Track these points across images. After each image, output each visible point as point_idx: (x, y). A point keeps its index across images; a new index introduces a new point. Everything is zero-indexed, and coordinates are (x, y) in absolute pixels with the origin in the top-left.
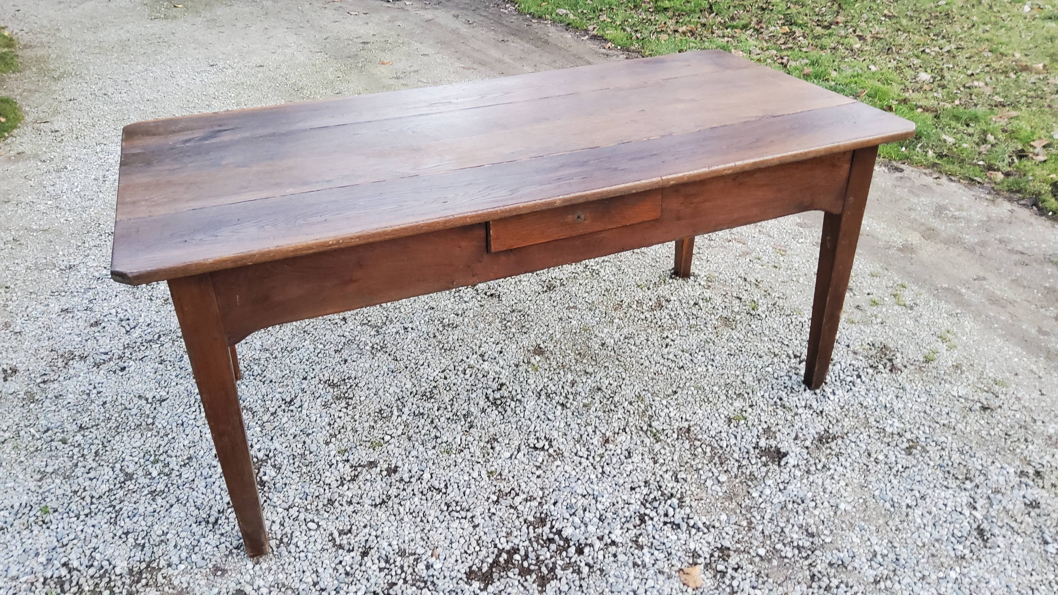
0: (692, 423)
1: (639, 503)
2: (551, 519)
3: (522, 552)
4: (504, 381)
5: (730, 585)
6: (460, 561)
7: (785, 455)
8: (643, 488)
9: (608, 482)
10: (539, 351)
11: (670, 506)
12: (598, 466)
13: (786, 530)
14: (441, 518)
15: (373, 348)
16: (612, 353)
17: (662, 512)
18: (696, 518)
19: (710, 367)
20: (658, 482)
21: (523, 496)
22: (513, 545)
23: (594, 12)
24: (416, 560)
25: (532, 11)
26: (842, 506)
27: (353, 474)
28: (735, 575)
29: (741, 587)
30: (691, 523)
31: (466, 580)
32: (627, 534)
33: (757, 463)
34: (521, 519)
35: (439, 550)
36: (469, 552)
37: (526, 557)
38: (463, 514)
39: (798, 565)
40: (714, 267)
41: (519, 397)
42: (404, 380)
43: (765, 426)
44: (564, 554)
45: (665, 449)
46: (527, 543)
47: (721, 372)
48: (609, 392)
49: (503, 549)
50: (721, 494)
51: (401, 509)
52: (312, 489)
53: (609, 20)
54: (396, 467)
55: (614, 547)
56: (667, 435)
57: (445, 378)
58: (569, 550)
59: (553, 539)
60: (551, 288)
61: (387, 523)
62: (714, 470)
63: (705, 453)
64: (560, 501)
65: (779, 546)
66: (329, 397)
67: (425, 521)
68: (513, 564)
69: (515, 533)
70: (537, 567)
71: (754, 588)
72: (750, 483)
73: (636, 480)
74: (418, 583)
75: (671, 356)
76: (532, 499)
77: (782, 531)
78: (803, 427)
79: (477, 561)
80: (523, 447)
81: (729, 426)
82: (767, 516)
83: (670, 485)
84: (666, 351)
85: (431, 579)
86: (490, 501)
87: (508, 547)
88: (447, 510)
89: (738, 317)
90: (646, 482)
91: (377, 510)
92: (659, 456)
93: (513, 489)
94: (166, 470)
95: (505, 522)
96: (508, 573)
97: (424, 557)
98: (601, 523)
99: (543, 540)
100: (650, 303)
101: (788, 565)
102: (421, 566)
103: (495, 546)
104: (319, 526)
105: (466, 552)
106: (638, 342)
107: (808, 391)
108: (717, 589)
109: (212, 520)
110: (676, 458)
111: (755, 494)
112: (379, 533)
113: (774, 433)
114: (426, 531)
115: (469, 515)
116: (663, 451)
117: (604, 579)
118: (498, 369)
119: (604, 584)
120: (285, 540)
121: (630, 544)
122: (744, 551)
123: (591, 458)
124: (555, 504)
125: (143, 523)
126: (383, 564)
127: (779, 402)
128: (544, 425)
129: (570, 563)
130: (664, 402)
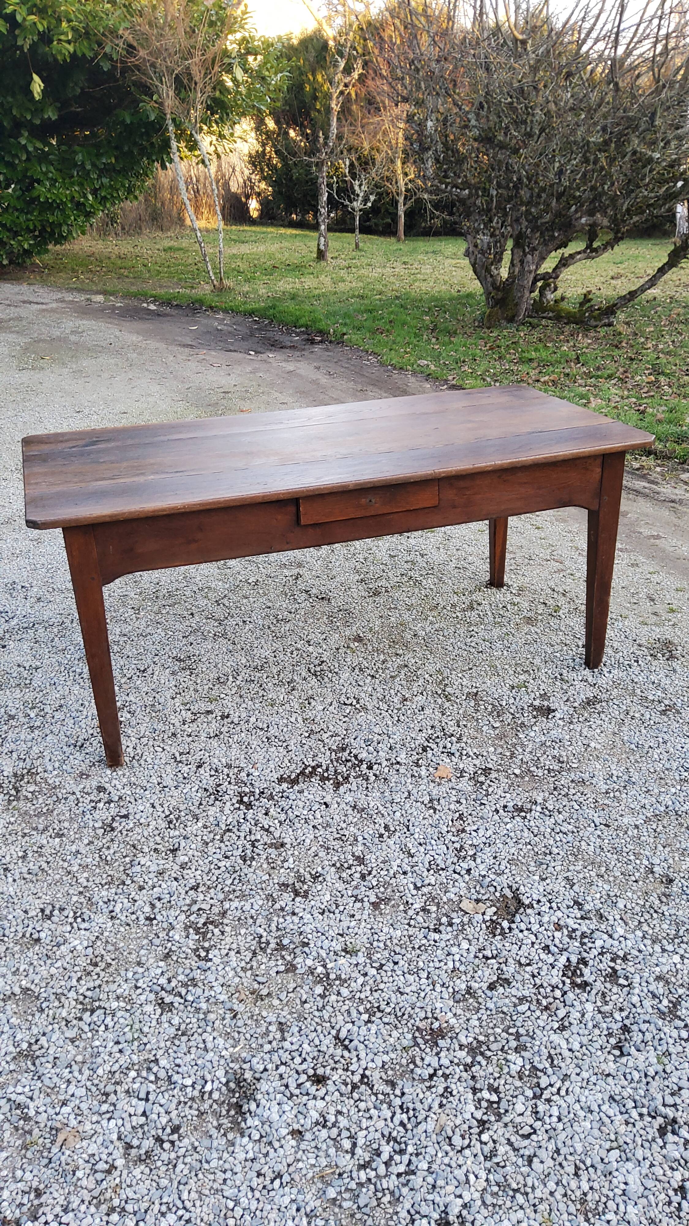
0: (480, 690)
1: (424, 739)
2: (350, 748)
3: (324, 768)
4: (325, 659)
5: (487, 790)
6: (274, 771)
7: (554, 711)
8: (429, 730)
9: (400, 726)
10: (359, 639)
11: (449, 742)
12: (395, 716)
13: (541, 759)
14: (262, 746)
15: (215, 635)
16: (422, 641)
17: (441, 746)
18: (469, 749)
19: (505, 652)
20: (443, 727)
21: (330, 734)
22: (317, 762)
23: (457, 363)
24: (239, 770)
25: (393, 362)
26: (593, 745)
27: (193, 718)
28: (492, 784)
30: (464, 752)
31: (277, 782)
32: (410, 758)
33: (529, 716)
34: (326, 748)
35: (258, 765)
36: (282, 766)
37: (327, 770)
38: (280, 744)
39: (545, 781)
40: (527, 580)
41: (336, 670)
42: (240, 657)
43: (543, 692)
44: (357, 769)
45: (453, 706)
46: (329, 762)
47: (515, 655)
48: (414, 668)
49: (309, 765)
50: (493, 735)
51: (230, 740)
52: (160, 726)
53: (470, 371)
54: (228, 715)
55: (398, 766)
56: (457, 697)
57: (275, 657)
58: (362, 766)
59: (350, 760)
60: (376, 593)
61: (219, 749)
62: (491, 720)
63: (486, 709)
64: (360, 737)
65: (533, 769)
66: (176, 668)
67: (249, 748)
68: (316, 774)
69: (320, 756)
70: (334, 776)
72: (519, 729)
74: (240, 784)
75: (473, 644)
76: (337, 735)
77: (538, 759)
78: (576, 694)
79: (287, 772)
80: (334, 702)
81: (511, 691)
83: (452, 729)
85: (249, 781)
86: (303, 736)
87: (313, 764)
88: (268, 741)
89: (540, 617)
90: (432, 727)
91: (211, 740)
92: (447, 710)
93: (322, 729)
94: (42, 713)
95: (313, 749)
96: (311, 779)
97: (246, 769)
98: (390, 751)
99: (342, 760)
100: (463, 606)
101: (537, 780)
102: (243, 774)
103: (303, 763)
104: (164, 750)
105: (279, 766)
106: (446, 634)
107: (588, 669)
109: (79, 744)
110: (461, 712)
111: (522, 736)
112: (211, 754)
113: (549, 696)
114: (249, 754)
115: (285, 744)
116: (451, 708)
117: (386, 784)
118: (321, 651)
119: (386, 787)
120: (137, 758)
121: (411, 764)
122: (503, 770)
123: (390, 711)
124: (355, 739)
125: (24, 746)
126: (213, 773)
127: (559, 677)
128: (355, 689)
129: (361, 774)
130: (460, 675)
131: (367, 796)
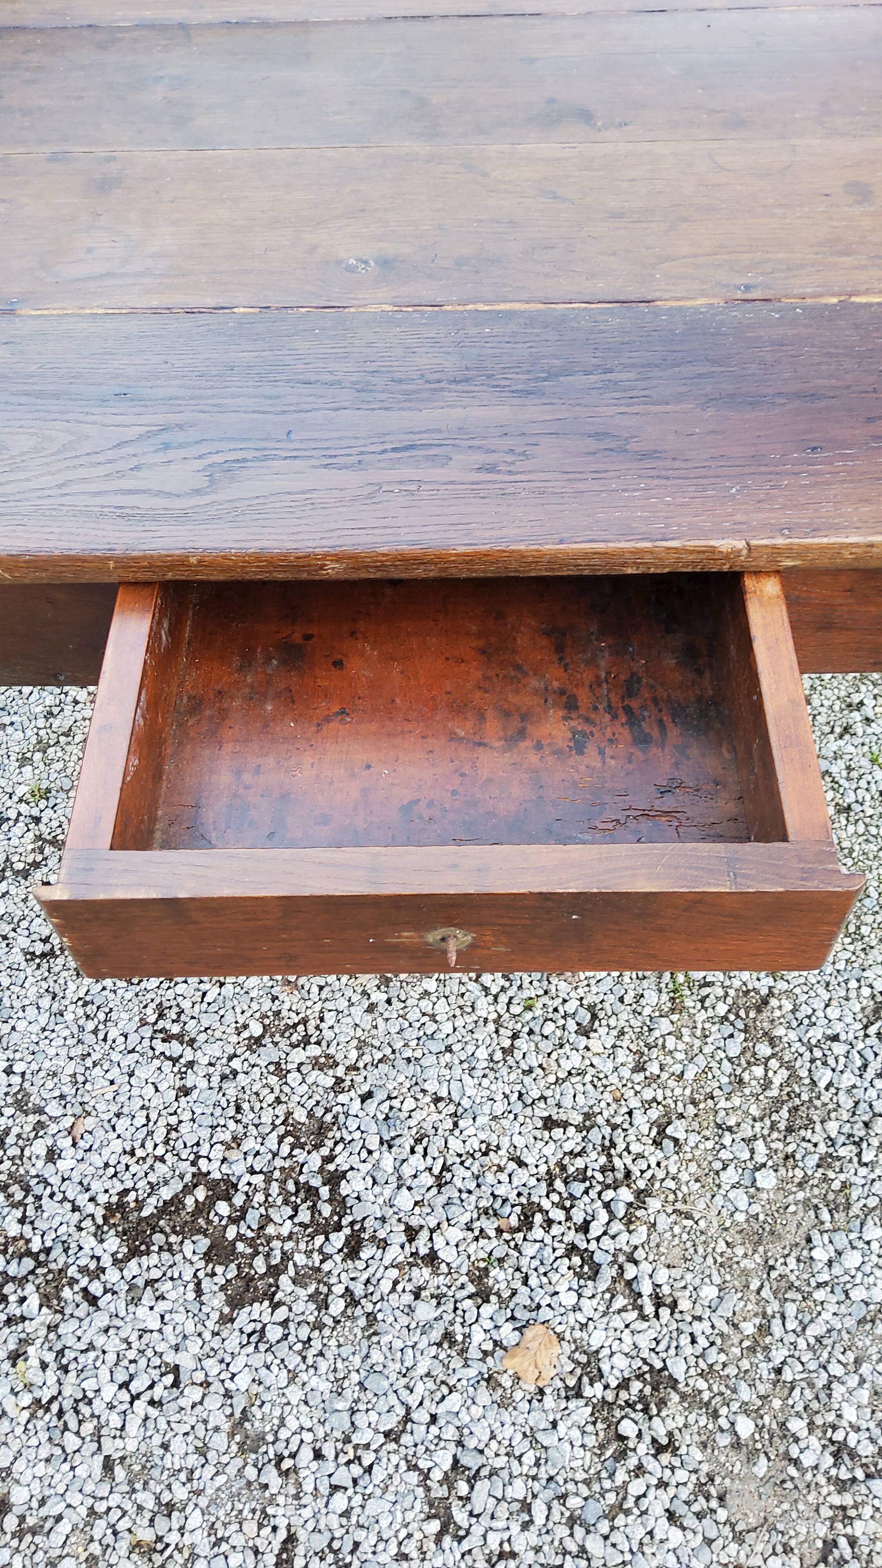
1: (543, 1169)
2: (338, 1135)
3: (239, 1200)
5: (624, 1488)
6: (111, 1171)
8: (571, 1130)
11: (607, 1205)
12: (506, 1033)
13: (838, 1390)
14: (133, 1039)
17: (578, 1216)
18: (645, 1267)
20: (614, 1127)
21: (314, 1051)
22: (230, 1172)
24: (40, 1125)
27: (30, 860)
28: (651, 1464)
29: (644, 1504)
30: (630, 1271)
31: (100, 1221)
32: (474, 1246)
34: (281, 1110)
35: (89, 1123)
36: (140, 1153)
37: (242, 1214)
38: (177, 1048)
39: (811, 1498)
44: (319, 1240)
45: (679, 1037)
46: (258, 1180)
49: (209, 1173)
55: (426, 1272)
56: (702, 1001)
58: (333, 1236)
59: (317, 1189)
61: (31, 1012)
62: (760, 1145)
63: (767, 1084)
64: (380, 1095)
65: (797, 1426)
67: (101, 1036)
68: (209, 1222)
69: (250, 1144)
70: (249, 1251)
71: (671, 1516)
72: (825, 1216)
73: (567, 1102)
74: (14, 1189)
75: (838, 768)
76: (329, 1063)
77: (828, 1387)
79: (141, 1184)
81: (866, 1027)
83: (635, 1148)
84: (833, 745)
85: (38, 1190)
86: (246, 1034)
87: (217, 1175)
88: (156, 1023)
90: (587, 1116)
91: (29, 971)
92: (655, 1053)
93: (305, 1021)
95: (246, 1106)
96: (187, 1241)
97: (53, 1128)
98: (434, 1191)
99: (297, 1183)
101: (789, 1485)
102: (39, 1148)
103: (196, 1160)
105: (132, 1153)
108: (587, 1482)
110: (691, 1073)
111: (820, 1255)
114: (89, 1062)
116: (671, 1042)
117: (365, 1343)
119: (357, 1361)
121: (464, 1279)
122: (707, 1404)
123: (503, 999)
124: (367, 1097)
129: (319, 1270)
131: (293, 1377)
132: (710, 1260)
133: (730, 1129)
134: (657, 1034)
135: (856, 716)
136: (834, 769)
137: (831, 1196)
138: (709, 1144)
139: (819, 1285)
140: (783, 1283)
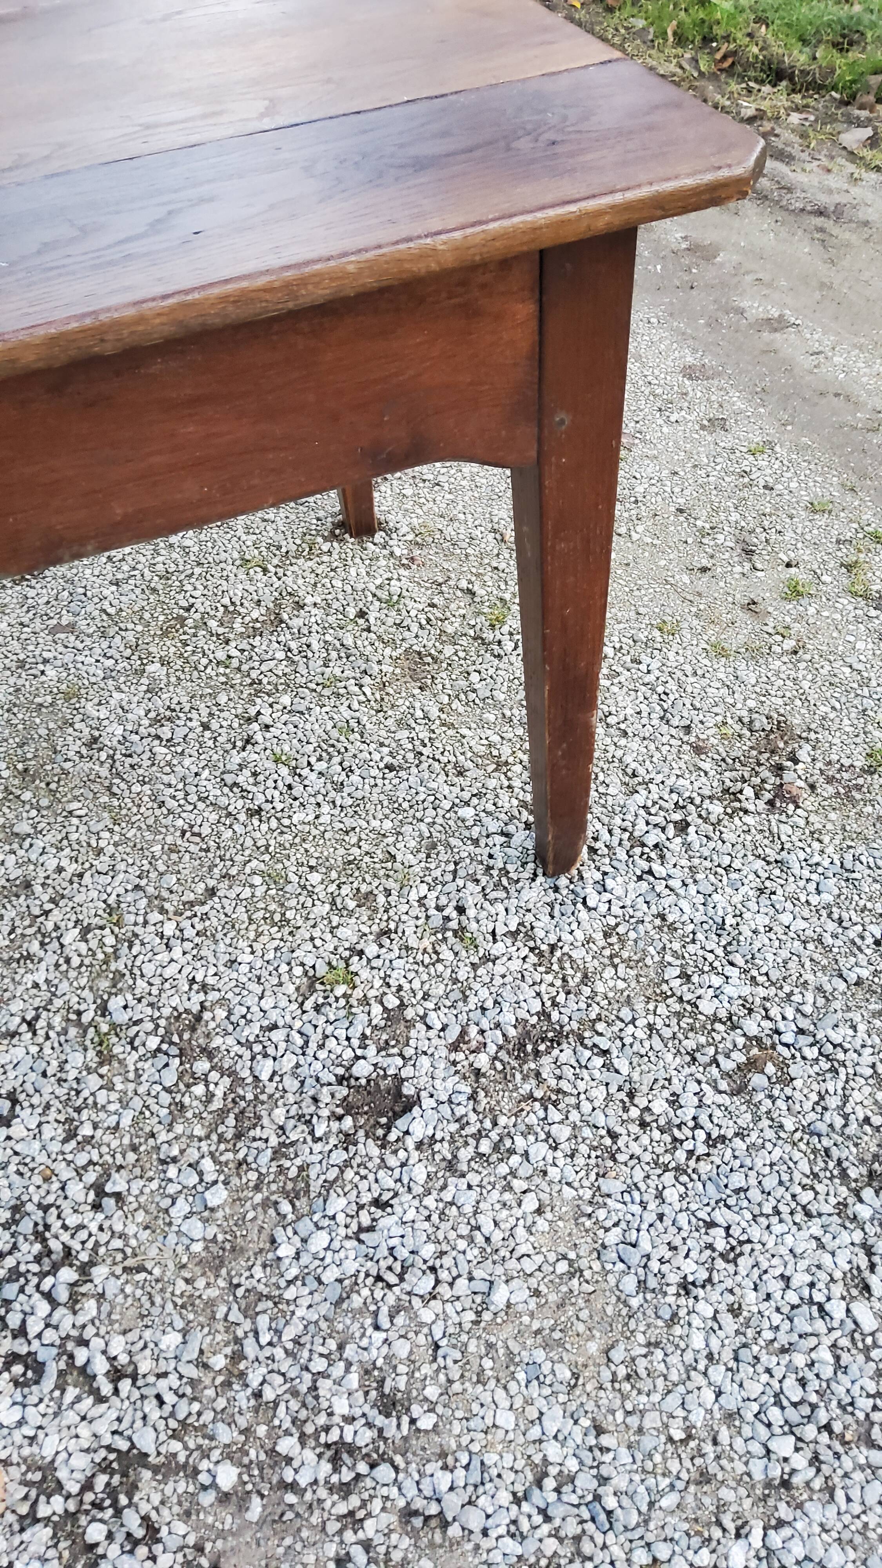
0: (213, 996)
7: (411, 1104)
11: (47, 1295)
13: (324, 1385)
16: (104, 772)
17: (14, 1321)
18: (97, 1344)
19: (326, 809)
20: (47, 1208)
30: (82, 1356)
33: (327, 1134)
39: (315, 1519)
43: (393, 1003)
45: (111, 1088)
47: (349, 822)
48: (46, 898)
50: (197, 1247)
56: (132, 1042)
62: (208, 1164)
63: (209, 1099)
65: (287, 1445)
72: (286, 1208)
75: (245, 778)
77: (314, 1388)
78: (489, 1004)
81: (302, 1004)
82: (289, 1334)
83: (74, 1220)
84: (236, 758)
89: (449, 650)
92: (85, 1114)
100: (255, 614)
101: (289, 1515)
106: (180, 734)
107: (540, 879)
110: (127, 1120)
111: (286, 1251)
113: (410, 1024)
116: (102, 1097)
122: (185, 1465)
127: (455, 921)
130: (169, 929)
132: (169, 1306)
133: (174, 1160)
134: (85, 1093)
135: (255, 726)
136: (240, 779)
137: (290, 1186)
138: (154, 1185)
139: (290, 1283)
140: (252, 1298)
